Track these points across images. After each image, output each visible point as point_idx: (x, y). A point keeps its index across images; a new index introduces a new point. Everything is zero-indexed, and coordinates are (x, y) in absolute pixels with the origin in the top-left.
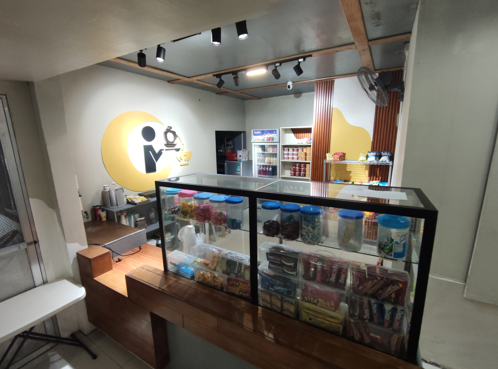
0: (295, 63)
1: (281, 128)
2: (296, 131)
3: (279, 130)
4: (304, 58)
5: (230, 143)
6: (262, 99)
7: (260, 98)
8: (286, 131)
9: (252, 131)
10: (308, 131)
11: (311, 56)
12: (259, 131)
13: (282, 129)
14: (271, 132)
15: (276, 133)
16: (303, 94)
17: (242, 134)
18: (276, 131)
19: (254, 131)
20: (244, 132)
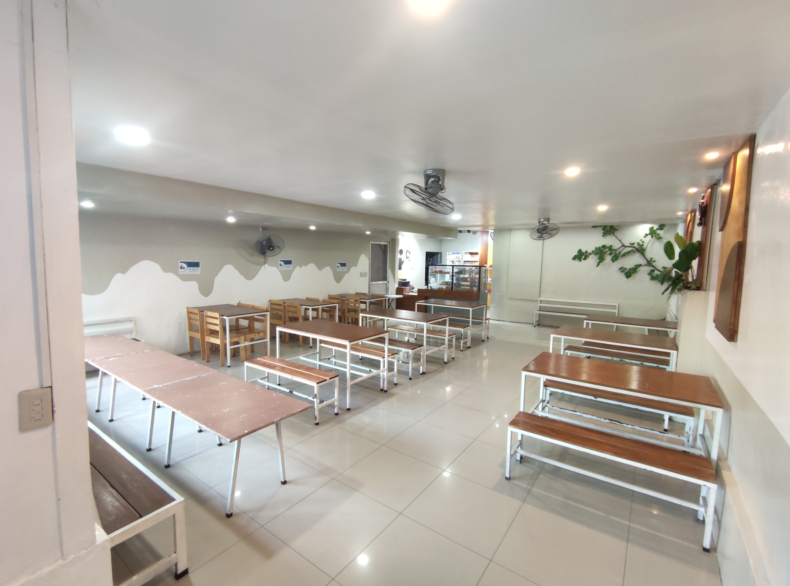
1: (463, 251)
2: (471, 254)
5: (431, 260)
8: (466, 253)
9: (446, 252)
10: (477, 254)
12: (451, 252)
14: (458, 253)
17: (439, 254)
20: (441, 253)
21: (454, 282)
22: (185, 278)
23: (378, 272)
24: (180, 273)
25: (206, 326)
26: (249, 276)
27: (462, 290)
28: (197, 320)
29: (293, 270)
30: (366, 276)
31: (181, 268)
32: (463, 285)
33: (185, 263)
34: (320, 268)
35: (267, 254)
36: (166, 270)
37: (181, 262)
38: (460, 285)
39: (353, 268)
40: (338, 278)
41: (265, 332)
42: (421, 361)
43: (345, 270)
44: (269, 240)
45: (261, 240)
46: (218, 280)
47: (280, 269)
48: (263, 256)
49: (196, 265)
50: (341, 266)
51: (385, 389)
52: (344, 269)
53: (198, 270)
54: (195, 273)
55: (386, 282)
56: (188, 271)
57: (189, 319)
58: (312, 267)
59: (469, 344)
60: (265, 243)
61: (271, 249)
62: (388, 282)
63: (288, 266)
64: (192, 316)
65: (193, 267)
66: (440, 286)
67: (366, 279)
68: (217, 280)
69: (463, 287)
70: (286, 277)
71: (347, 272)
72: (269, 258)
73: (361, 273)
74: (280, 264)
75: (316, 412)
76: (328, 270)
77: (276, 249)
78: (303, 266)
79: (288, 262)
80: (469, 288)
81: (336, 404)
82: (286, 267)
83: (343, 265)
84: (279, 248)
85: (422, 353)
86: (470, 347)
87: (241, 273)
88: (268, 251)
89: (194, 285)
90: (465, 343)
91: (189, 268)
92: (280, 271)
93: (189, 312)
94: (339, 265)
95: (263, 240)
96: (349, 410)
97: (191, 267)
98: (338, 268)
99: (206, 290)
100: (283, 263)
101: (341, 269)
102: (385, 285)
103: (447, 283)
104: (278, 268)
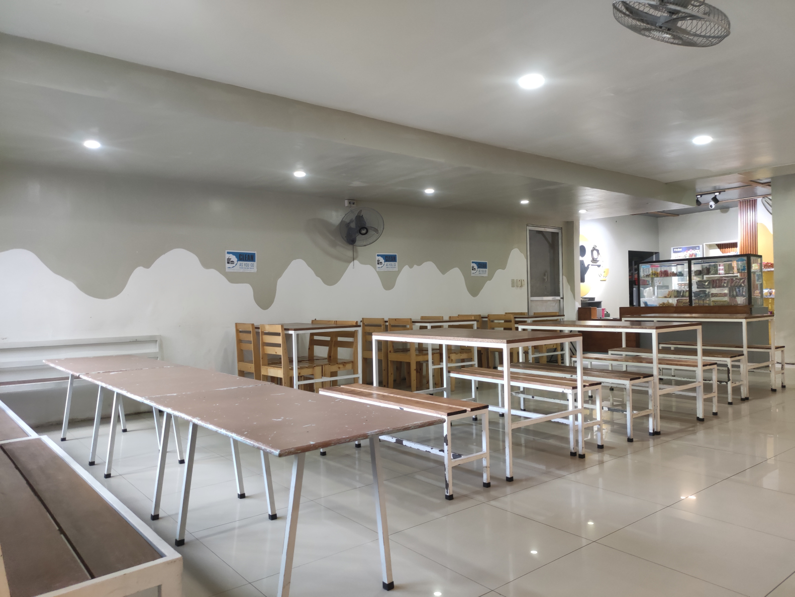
0: (713, 196)
1: (704, 244)
2: (721, 246)
3: (703, 246)
4: (720, 192)
6: (680, 215)
7: (678, 215)
8: (710, 246)
9: (672, 248)
10: (734, 245)
11: (725, 191)
12: (680, 248)
13: (706, 245)
14: (694, 248)
15: (699, 249)
16: (731, 209)
17: (654, 256)
18: (699, 247)
19: (674, 249)
20: (657, 252)
21: (695, 288)
22: (233, 278)
23: (544, 280)
24: (227, 270)
25: (263, 349)
26: (330, 278)
27: (712, 304)
28: (250, 342)
29: (399, 271)
30: (521, 286)
31: (228, 263)
32: (714, 295)
33: (233, 254)
34: (443, 269)
35: (357, 243)
36: (206, 264)
37: (229, 253)
38: (707, 295)
39: (499, 272)
40: (474, 288)
41: (353, 363)
42: (651, 407)
43: (486, 275)
44: (359, 219)
45: (348, 221)
46: (283, 284)
47: (378, 269)
48: (351, 247)
49: (250, 258)
50: (479, 267)
51: (581, 451)
52: (484, 272)
53: (253, 266)
54: (249, 271)
55: (558, 298)
56: (240, 267)
57: (239, 341)
58: (429, 267)
59: (744, 392)
60: (353, 225)
61: (364, 231)
62: (563, 298)
63: (391, 265)
64: (244, 337)
65: (246, 260)
66: (665, 301)
67: (524, 291)
68: (281, 283)
69: (713, 299)
70: (388, 282)
71: (490, 278)
72: (361, 250)
73: (513, 281)
74: (378, 261)
75: (446, 473)
76: (456, 274)
77: (371, 232)
78: (415, 266)
79: (391, 258)
80: (726, 299)
81: (485, 463)
82: (387, 266)
83: (482, 265)
84: (376, 230)
85: (650, 392)
86: (746, 399)
87: (318, 274)
88: (359, 237)
89: (246, 290)
90: (736, 390)
91: (239, 262)
92: (378, 272)
93: (238, 332)
94: (476, 266)
95: (351, 221)
96: (510, 480)
97: (243, 260)
98: (473, 271)
99: (265, 299)
100: (382, 260)
101: (479, 273)
102: (557, 304)
103: (678, 294)
104: (375, 268)
